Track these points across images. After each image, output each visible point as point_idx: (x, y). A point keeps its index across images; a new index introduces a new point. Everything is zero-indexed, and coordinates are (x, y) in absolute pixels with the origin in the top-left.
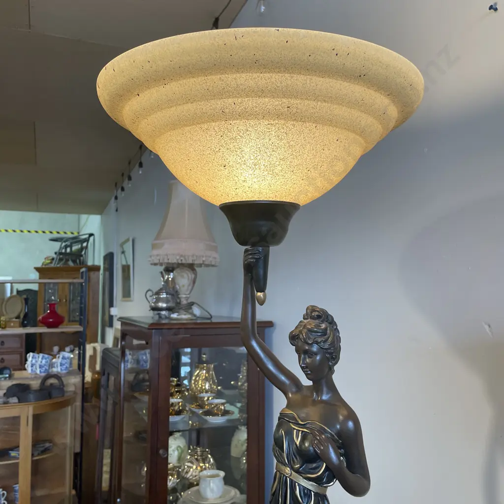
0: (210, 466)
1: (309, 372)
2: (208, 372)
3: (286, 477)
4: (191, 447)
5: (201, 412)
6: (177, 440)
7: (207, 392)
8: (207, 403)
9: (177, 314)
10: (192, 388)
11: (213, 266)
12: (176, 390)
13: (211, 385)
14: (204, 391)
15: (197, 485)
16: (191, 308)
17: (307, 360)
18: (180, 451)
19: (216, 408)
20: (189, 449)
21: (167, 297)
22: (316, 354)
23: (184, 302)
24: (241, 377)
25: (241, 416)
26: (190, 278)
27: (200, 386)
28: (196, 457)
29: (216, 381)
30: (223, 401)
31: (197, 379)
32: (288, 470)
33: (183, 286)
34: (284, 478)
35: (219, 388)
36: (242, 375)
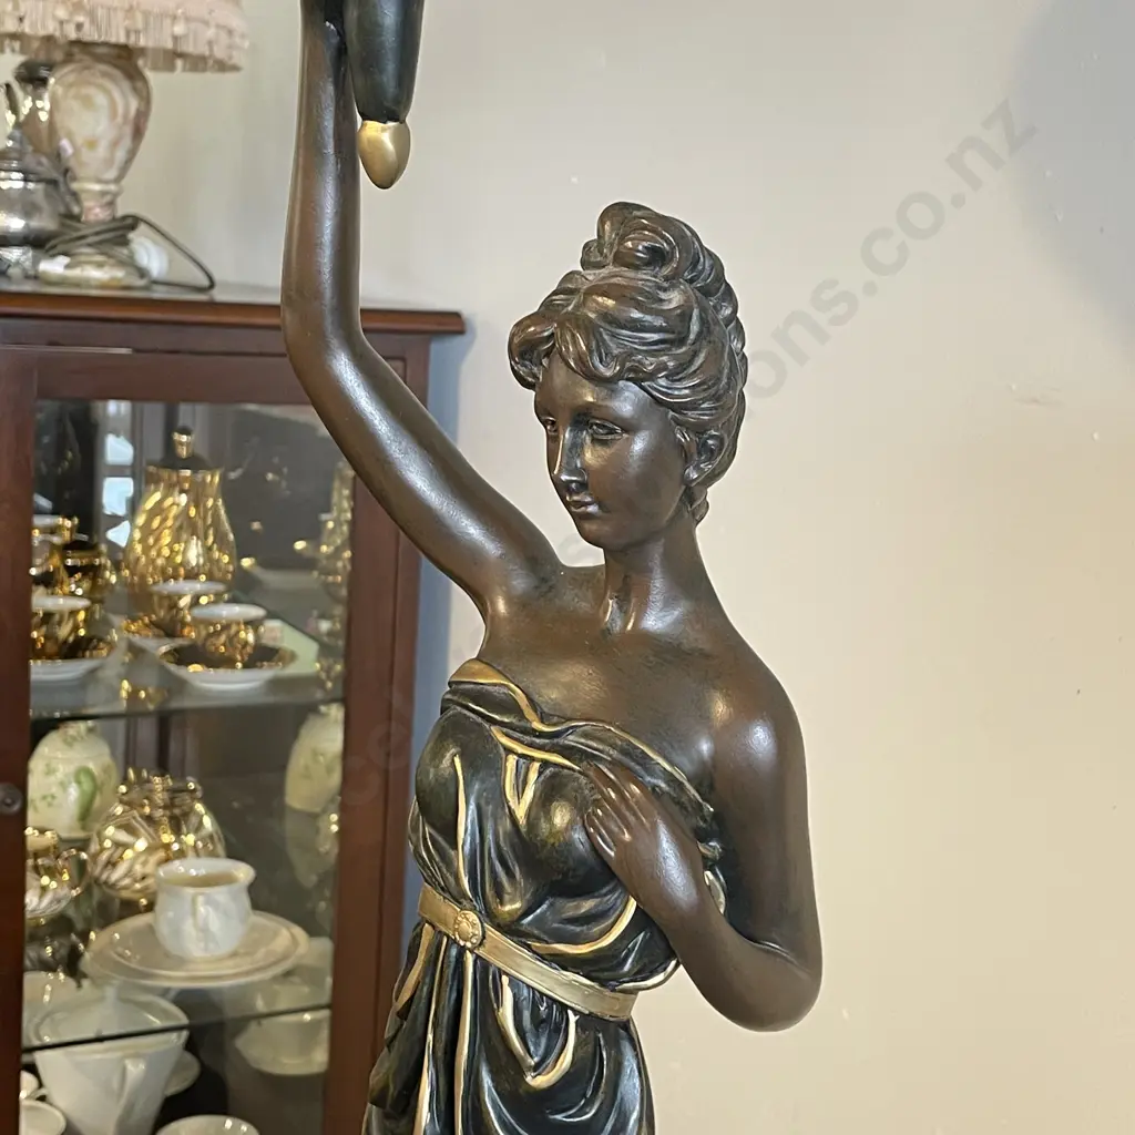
0: (200, 844)
1: (592, 509)
2: (197, 501)
3: (462, 950)
4: (131, 774)
5: (164, 649)
6: (77, 746)
7: (192, 575)
8: (189, 618)
9: (64, 260)
10: (132, 557)
11: (222, 66)
12: (70, 562)
13: (209, 549)
14: (182, 571)
15: (150, 907)
16: (125, 242)
17: (588, 455)
18: (87, 786)
19: (223, 638)
20: (125, 780)
21: (25, 188)
22: (629, 428)
23: (95, 212)
24: (331, 525)
25: (328, 670)
26: (120, 110)
27: (166, 552)
28: (147, 810)
29: (231, 537)
30: (255, 612)
31: (156, 523)
32: (469, 923)
33: (92, 144)
34: (454, 952)
35: (246, 562)
36: (337, 519)
